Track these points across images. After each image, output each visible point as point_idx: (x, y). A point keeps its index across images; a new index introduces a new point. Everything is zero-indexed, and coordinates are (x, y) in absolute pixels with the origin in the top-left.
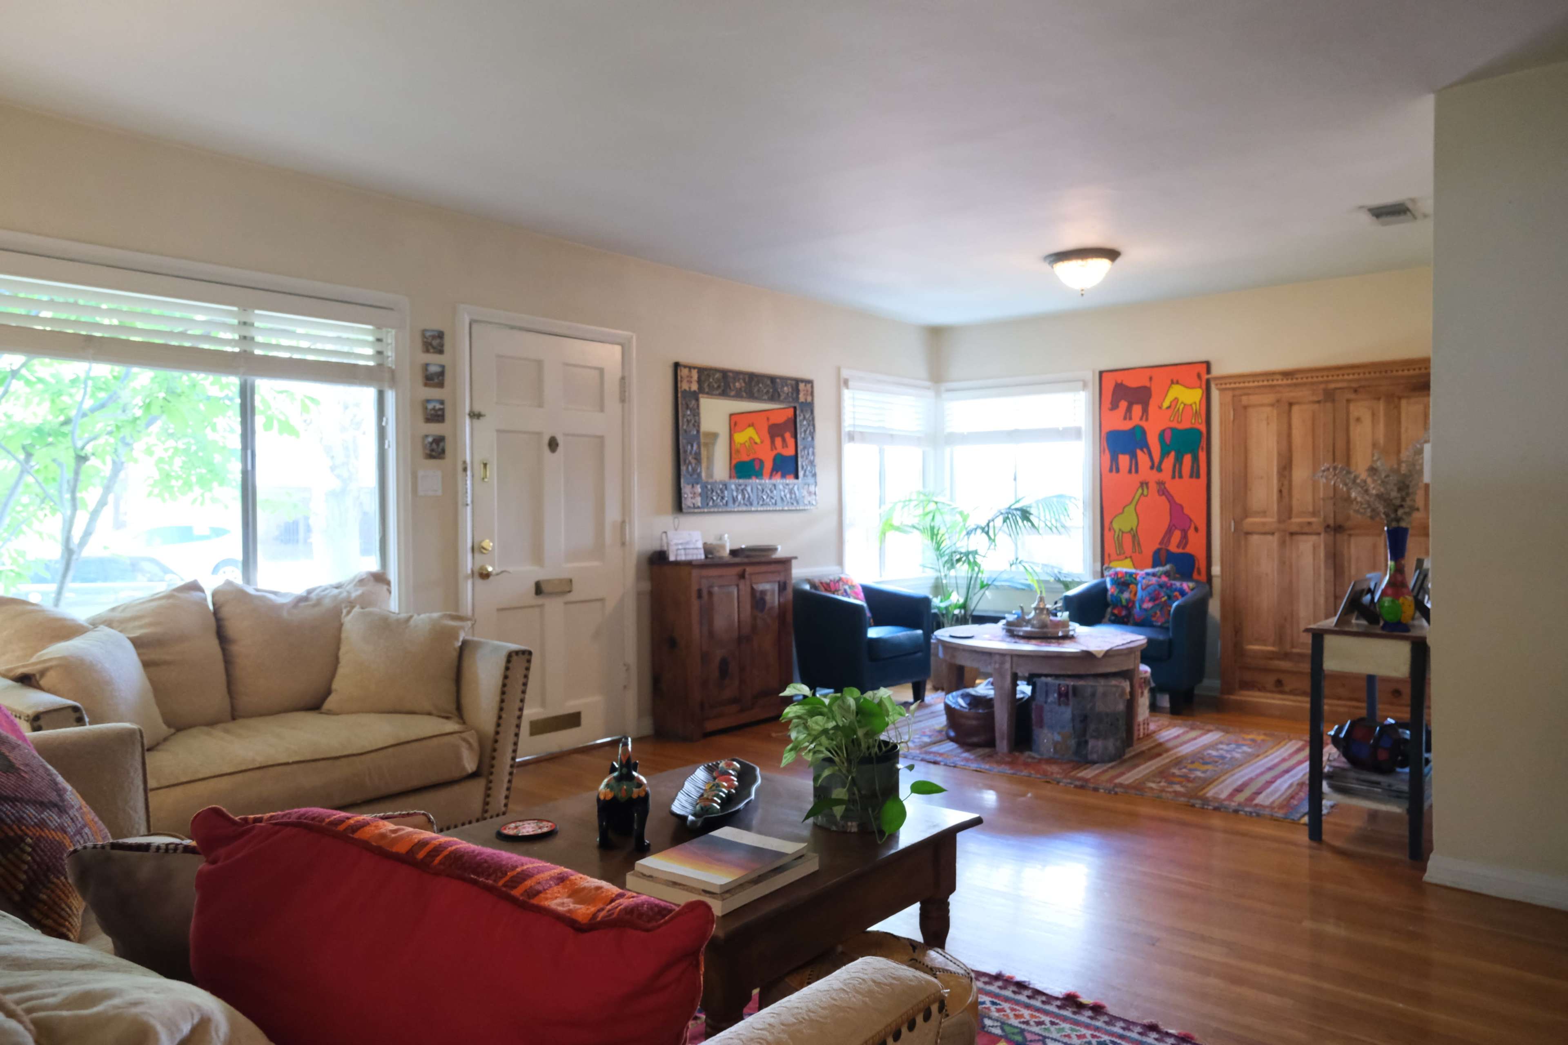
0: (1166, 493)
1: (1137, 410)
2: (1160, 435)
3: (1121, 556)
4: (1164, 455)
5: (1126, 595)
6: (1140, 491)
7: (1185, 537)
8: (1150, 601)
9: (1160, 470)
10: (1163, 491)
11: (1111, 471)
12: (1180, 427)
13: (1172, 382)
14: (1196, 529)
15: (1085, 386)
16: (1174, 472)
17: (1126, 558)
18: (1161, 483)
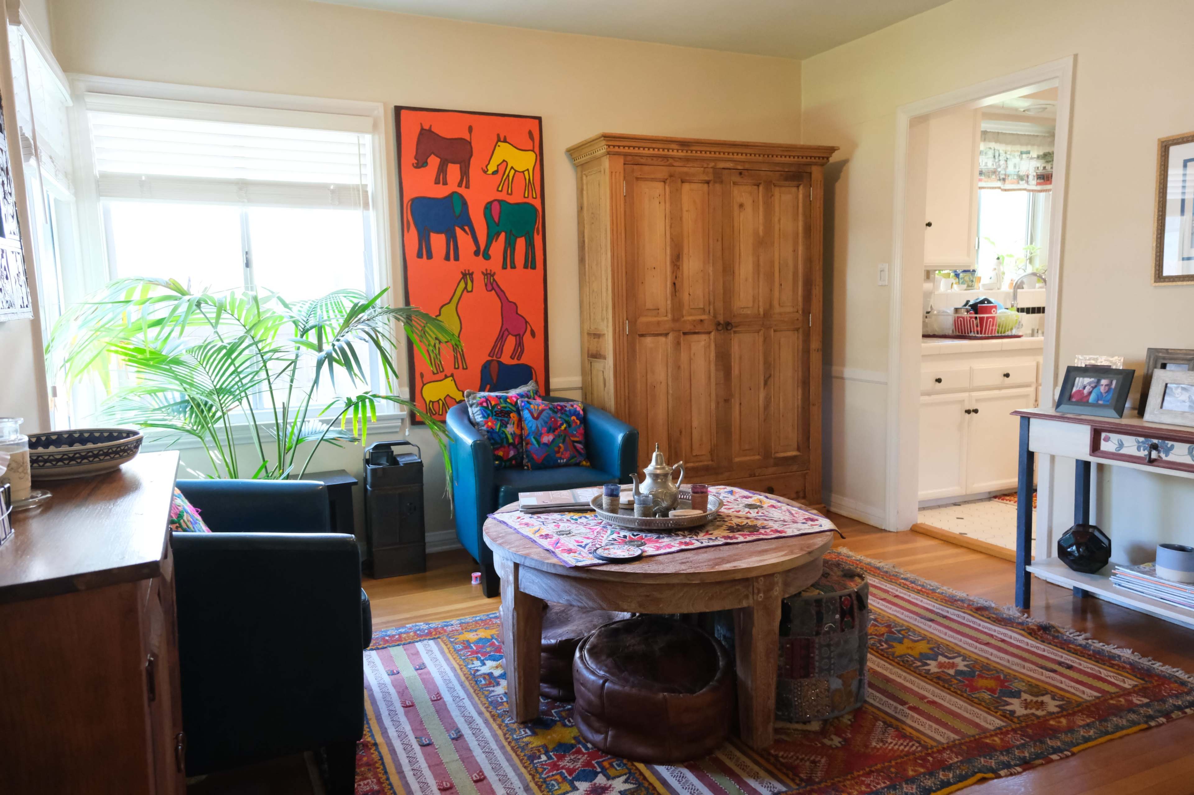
0: (497, 288)
1: (454, 171)
2: (486, 208)
3: (440, 374)
4: (491, 237)
5: (510, 429)
6: (462, 285)
7: (520, 344)
8: (549, 432)
9: (487, 256)
10: (492, 285)
11: (420, 256)
12: (511, 200)
13: (499, 140)
14: (533, 334)
15: (375, 127)
16: (505, 259)
17: (446, 377)
18: (489, 275)
